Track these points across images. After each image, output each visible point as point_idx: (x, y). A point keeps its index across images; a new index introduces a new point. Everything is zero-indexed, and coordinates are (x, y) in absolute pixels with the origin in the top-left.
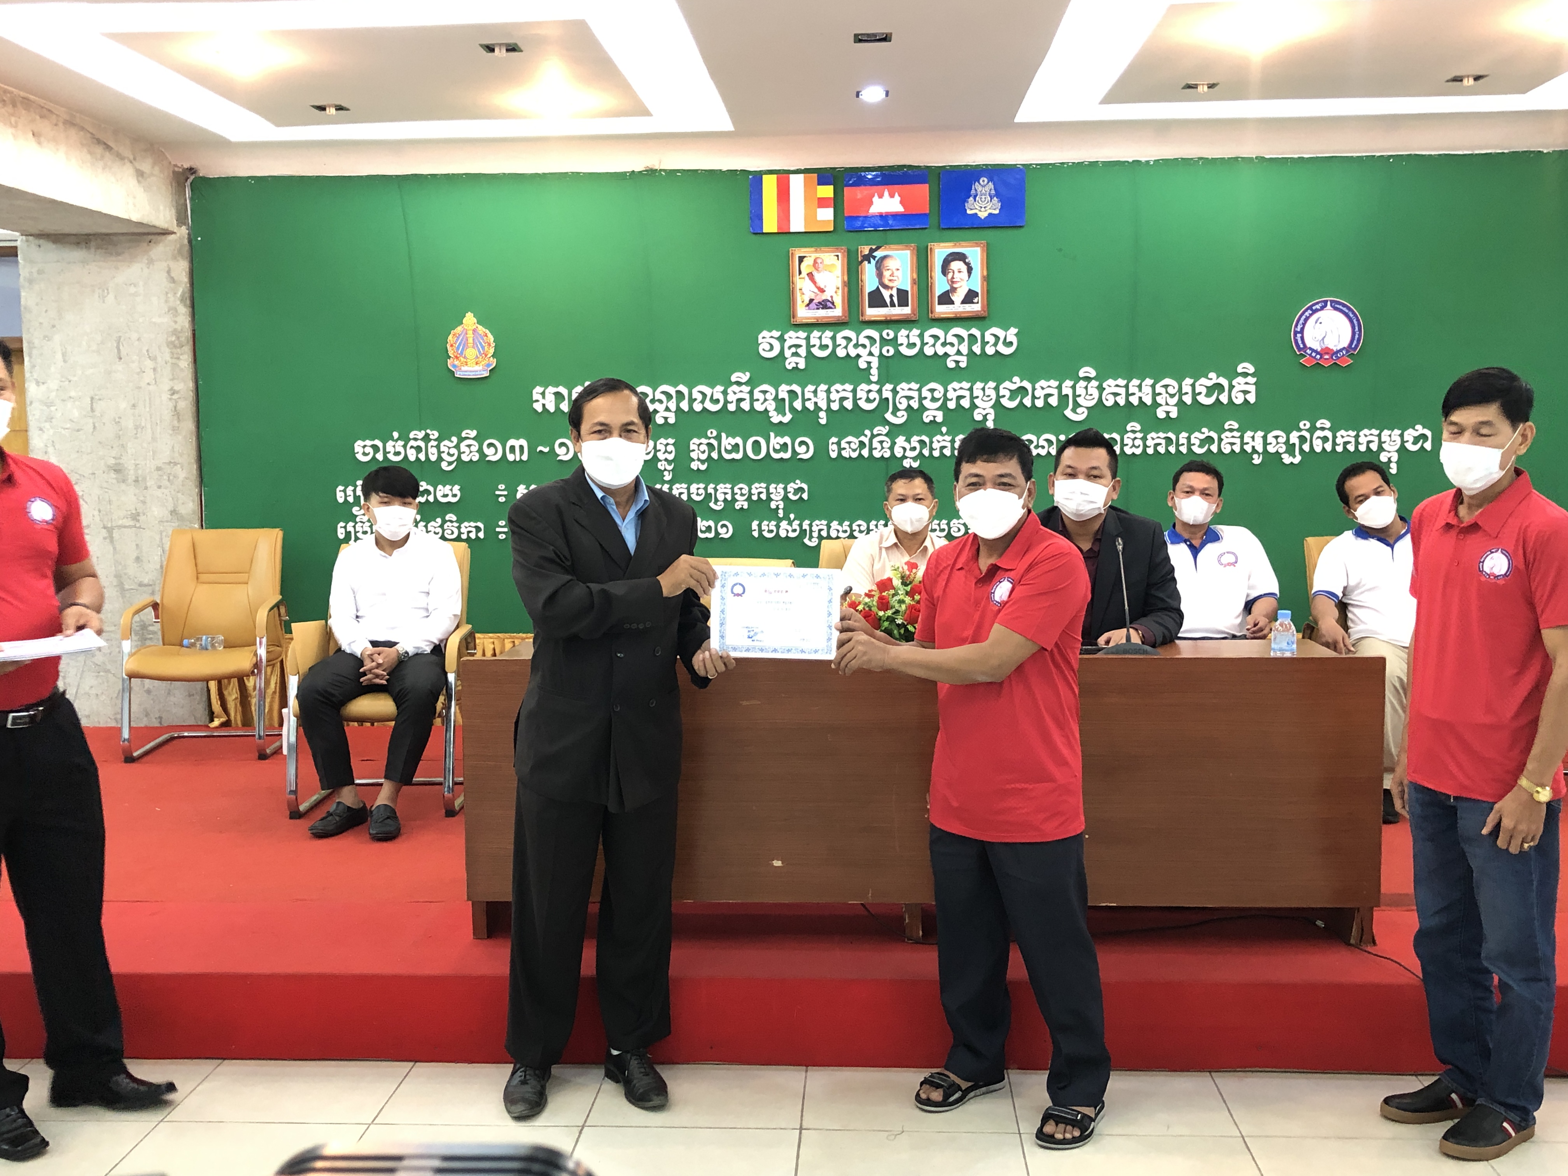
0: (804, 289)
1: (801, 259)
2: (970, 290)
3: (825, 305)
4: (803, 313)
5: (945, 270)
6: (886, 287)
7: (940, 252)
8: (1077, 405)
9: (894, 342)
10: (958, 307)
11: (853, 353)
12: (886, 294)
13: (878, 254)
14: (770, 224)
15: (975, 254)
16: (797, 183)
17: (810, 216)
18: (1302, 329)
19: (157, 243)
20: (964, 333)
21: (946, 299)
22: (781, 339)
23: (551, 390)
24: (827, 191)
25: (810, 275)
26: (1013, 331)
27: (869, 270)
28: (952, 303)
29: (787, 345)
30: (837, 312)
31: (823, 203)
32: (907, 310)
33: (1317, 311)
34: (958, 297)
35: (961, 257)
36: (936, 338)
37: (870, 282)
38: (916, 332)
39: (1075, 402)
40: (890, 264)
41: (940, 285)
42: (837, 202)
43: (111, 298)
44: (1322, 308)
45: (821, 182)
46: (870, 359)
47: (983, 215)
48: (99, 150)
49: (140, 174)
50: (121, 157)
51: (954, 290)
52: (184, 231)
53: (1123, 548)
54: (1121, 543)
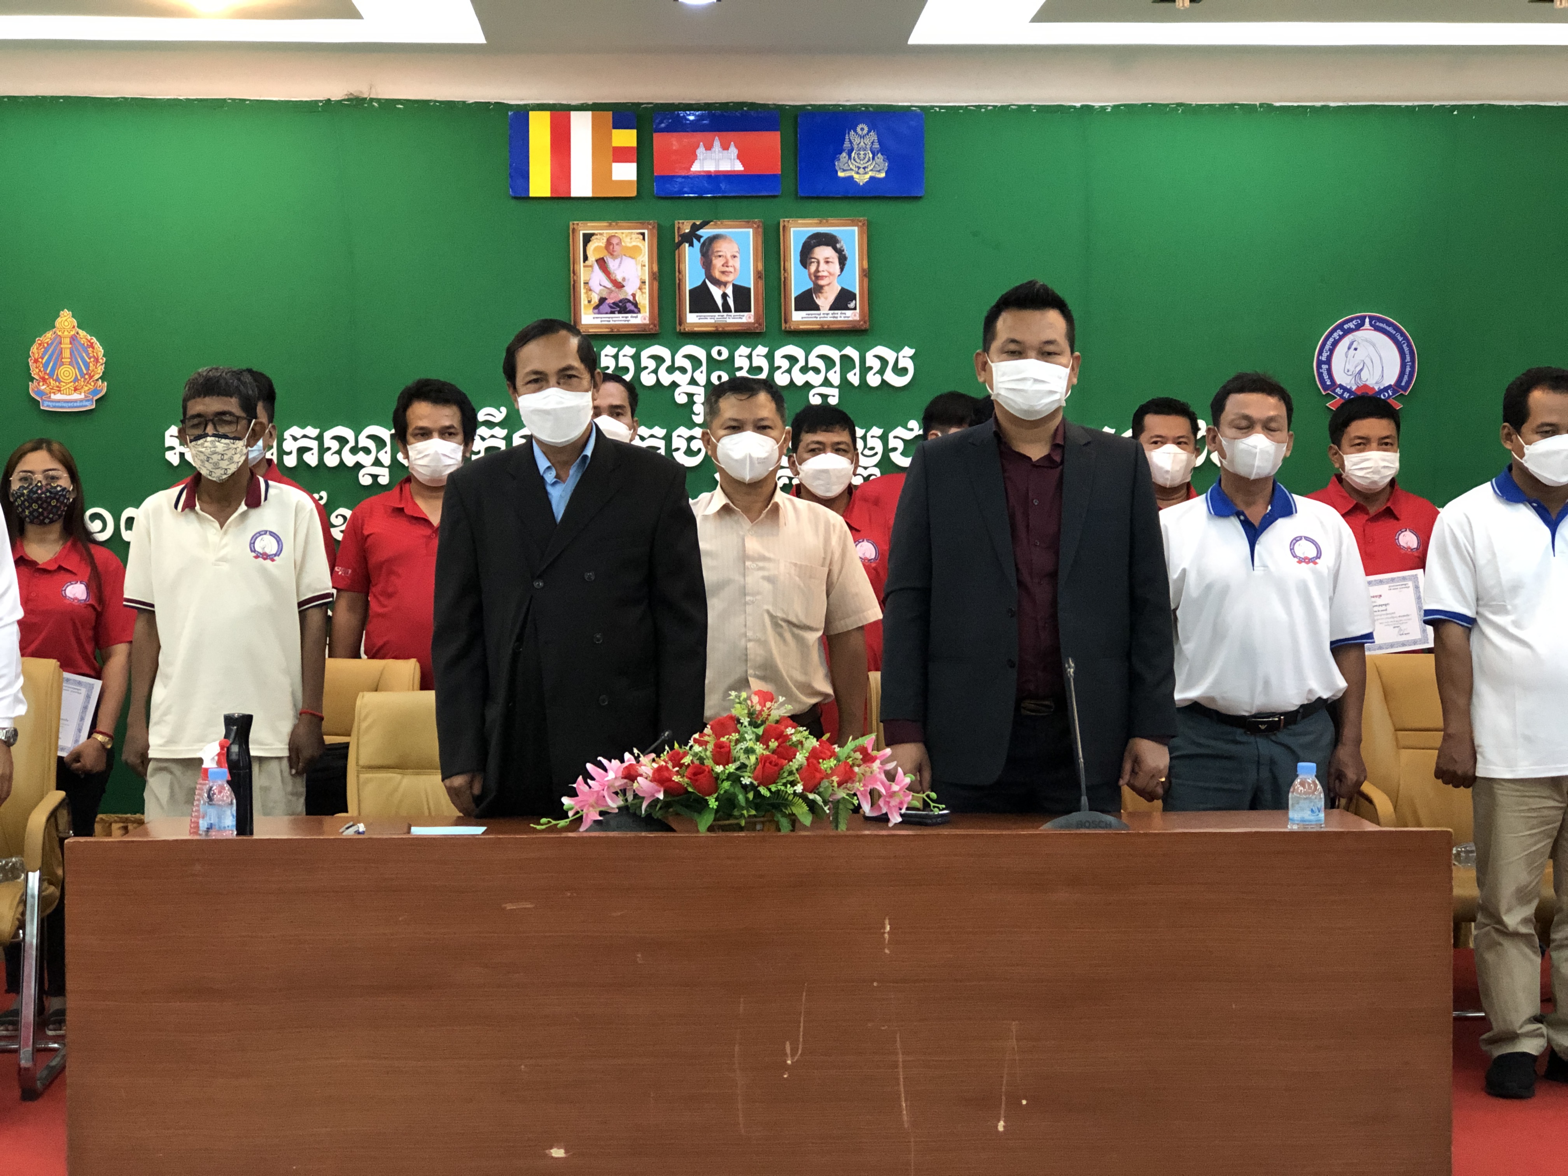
0: (592, 283)
1: (587, 238)
2: (843, 290)
3: (624, 306)
5: (805, 258)
6: (717, 283)
7: (798, 232)
9: (728, 364)
10: (825, 315)
11: (666, 381)
12: (716, 293)
13: (705, 233)
14: (540, 185)
15: (850, 236)
16: (581, 124)
17: (600, 173)
18: (1330, 358)
20: (834, 353)
21: (806, 302)
24: (627, 138)
25: (602, 263)
26: (908, 351)
28: (817, 308)
30: (641, 319)
31: (621, 155)
32: (747, 318)
33: (1350, 331)
34: (825, 300)
35: (830, 240)
36: (792, 360)
37: (692, 274)
38: (762, 350)
40: (722, 248)
42: (642, 155)
44: (1358, 327)
45: (620, 123)
46: (692, 389)
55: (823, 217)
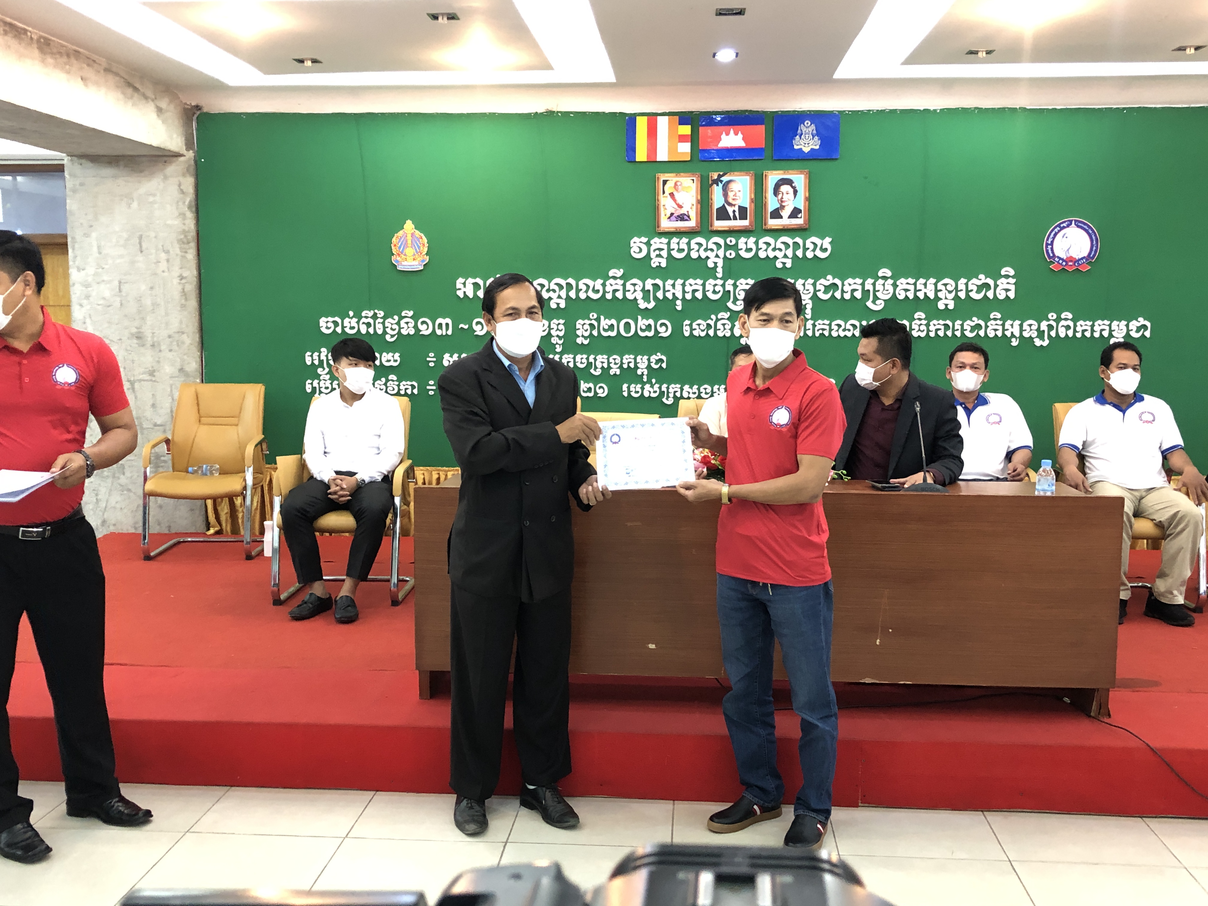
0: (666, 205)
1: (665, 182)
2: (795, 208)
3: (682, 218)
4: (666, 224)
5: (776, 191)
6: (730, 205)
7: (772, 178)
8: (876, 298)
9: (735, 247)
10: (785, 221)
11: (703, 256)
12: (730, 210)
13: (725, 179)
14: (641, 155)
15: (800, 180)
16: (663, 123)
17: (672, 149)
18: (1052, 242)
19: (171, 163)
20: (790, 241)
21: (776, 214)
22: (648, 244)
23: (470, 281)
24: (686, 130)
25: (672, 195)
26: (828, 240)
27: (717, 191)
28: (781, 217)
29: (652, 248)
30: (692, 223)
31: (682, 138)
32: (745, 223)
33: (1064, 228)
34: (786, 213)
35: (789, 182)
36: (768, 244)
37: (718, 200)
38: (752, 240)
39: (875, 295)
40: (732, 186)
41: (772, 203)
42: (693, 138)
43: (135, 205)
44: (1068, 226)
45: (682, 122)
46: (716, 260)
47: (806, 150)
48: (130, 91)
49: (159, 110)
50: (146, 98)
51: (782, 207)
52: (191, 154)
53: (920, 410)
54: (919, 406)
55: (785, 169)
